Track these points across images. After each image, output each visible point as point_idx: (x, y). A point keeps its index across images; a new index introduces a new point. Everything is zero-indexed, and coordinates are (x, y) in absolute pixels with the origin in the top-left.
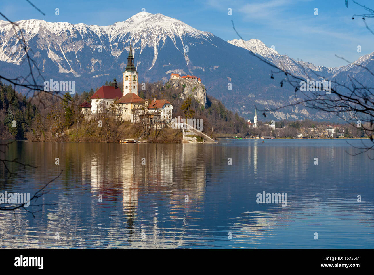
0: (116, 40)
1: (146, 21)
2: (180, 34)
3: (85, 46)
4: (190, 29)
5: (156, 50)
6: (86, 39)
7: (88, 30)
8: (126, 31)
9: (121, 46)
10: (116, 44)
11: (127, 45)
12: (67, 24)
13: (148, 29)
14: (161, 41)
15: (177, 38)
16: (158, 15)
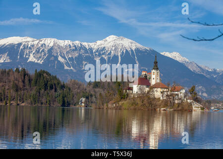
0: (97, 51)
1: (114, 40)
2: (134, 48)
3: (79, 54)
4: (139, 46)
5: (120, 57)
6: (80, 50)
7: (81, 45)
8: (103, 46)
9: (100, 55)
10: (97, 53)
11: (103, 54)
12: (69, 41)
13: (115, 45)
14: (123, 52)
15: (132, 50)
16: (121, 37)
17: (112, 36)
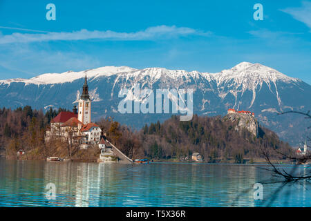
0: (223, 84)
1: (247, 69)
2: (274, 80)
3: (198, 89)
4: (282, 76)
5: (254, 92)
6: (198, 83)
7: (200, 76)
8: (231, 77)
9: (226, 89)
10: (223, 88)
11: (231, 88)
12: (184, 71)
13: (248, 76)
14: (259, 85)
15: (271, 83)
16: (257, 64)
17: (244, 63)
